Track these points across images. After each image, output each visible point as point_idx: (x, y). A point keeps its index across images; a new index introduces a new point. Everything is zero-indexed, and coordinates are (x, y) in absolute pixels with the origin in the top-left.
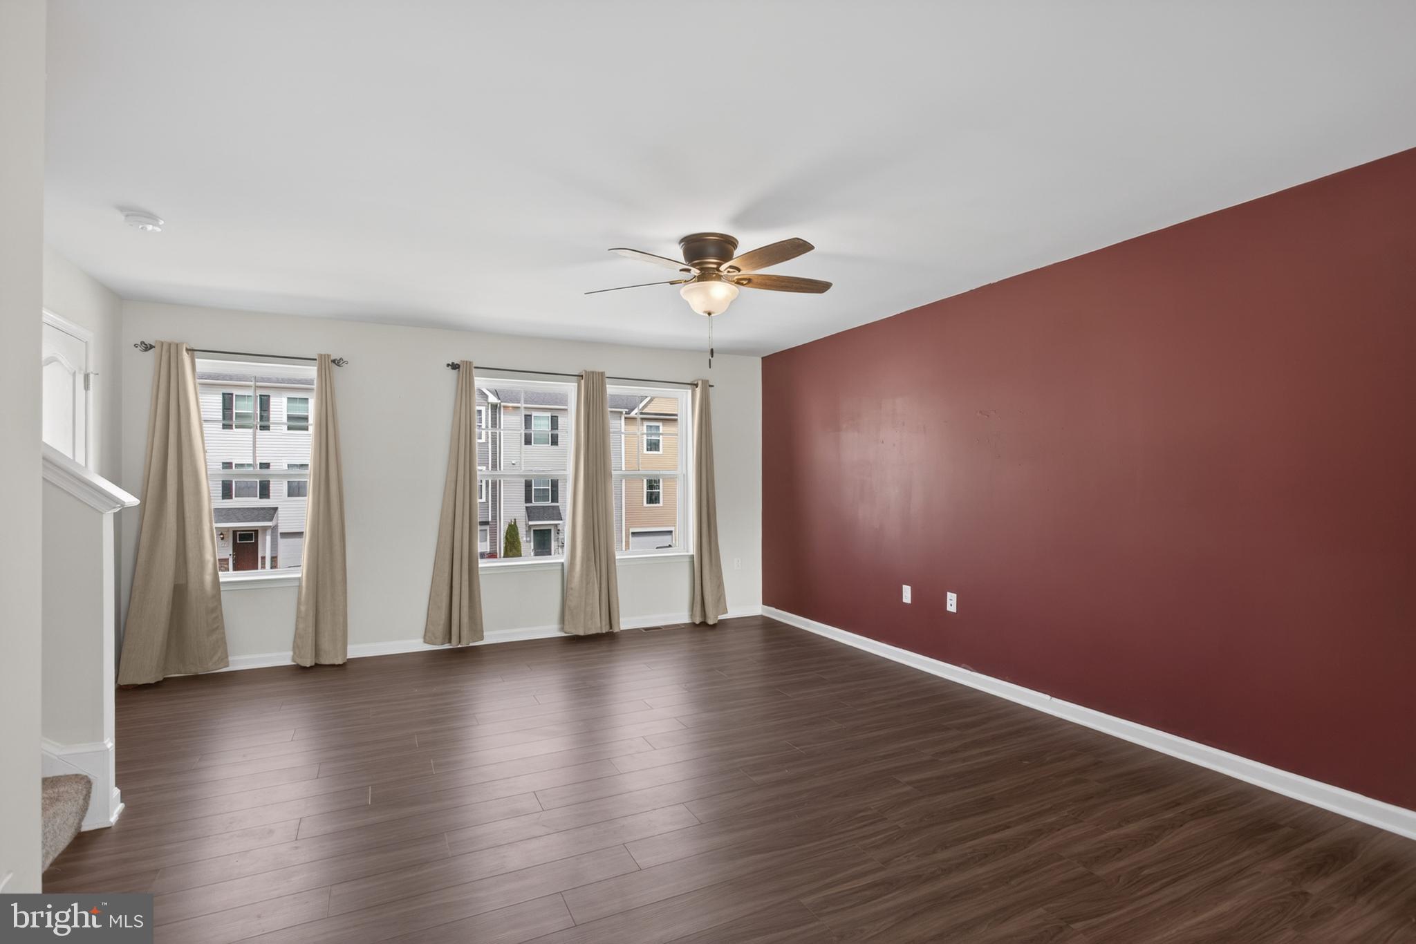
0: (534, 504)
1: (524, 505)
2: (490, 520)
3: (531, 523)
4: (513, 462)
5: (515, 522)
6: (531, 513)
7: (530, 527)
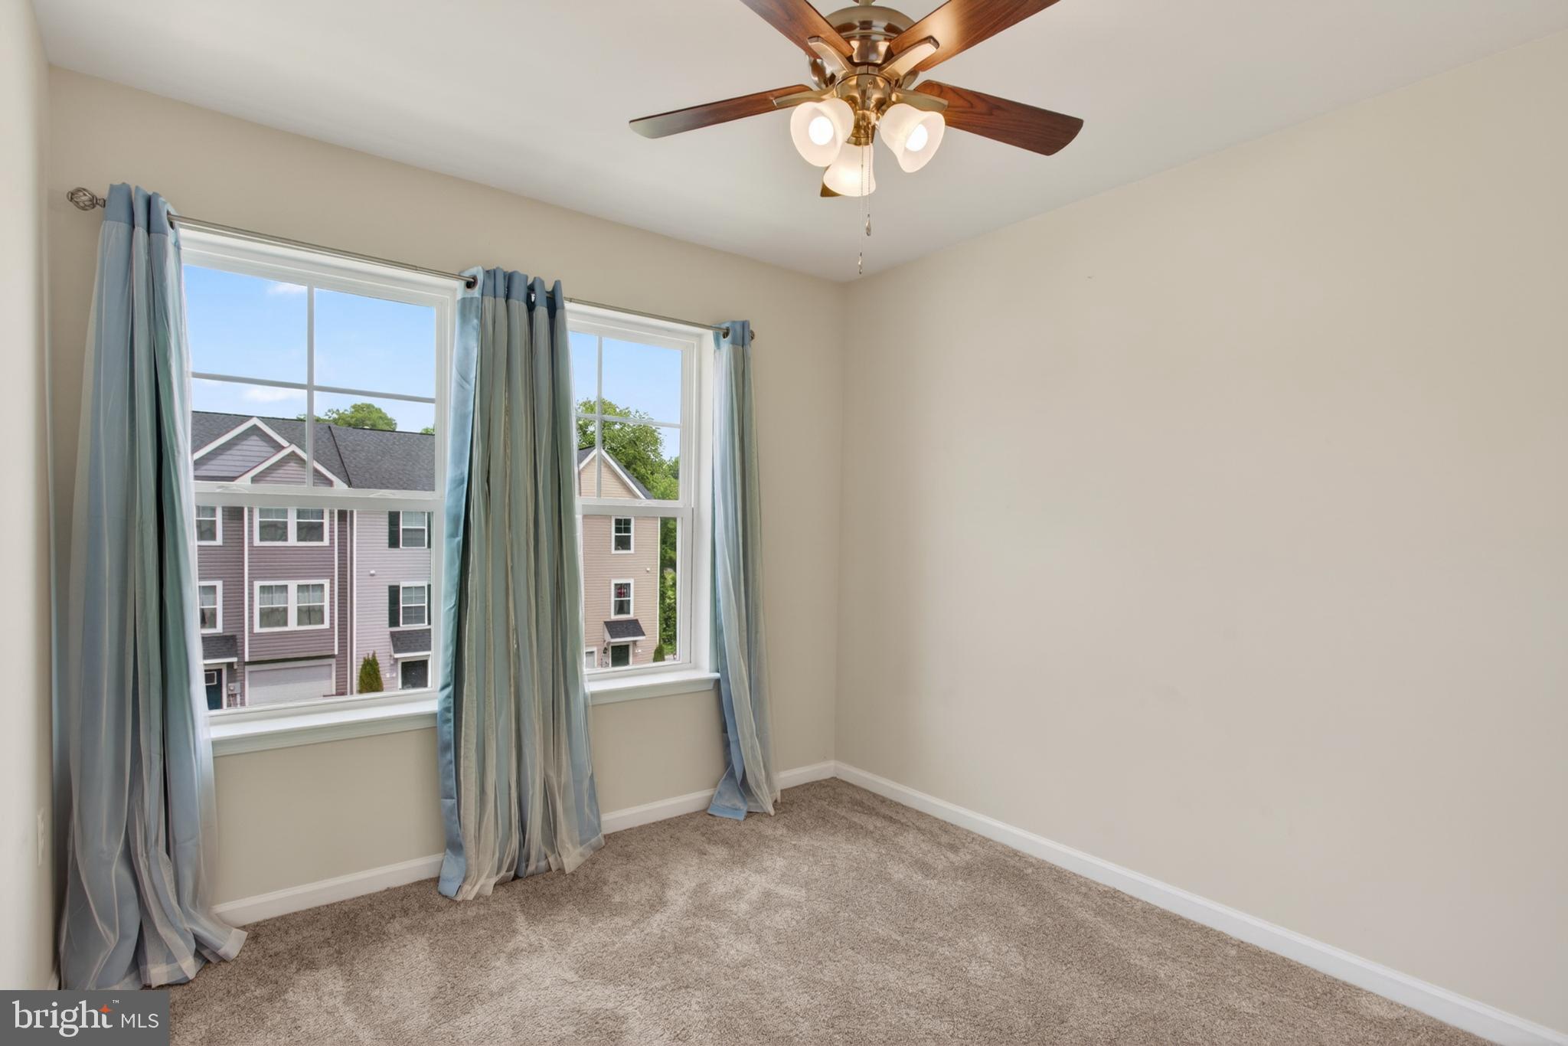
0: (403, 627)
1: (387, 630)
2: (336, 652)
3: (397, 656)
4: (373, 572)
5: (374, 656)
6: (400, 641)
7: (396, 660)
